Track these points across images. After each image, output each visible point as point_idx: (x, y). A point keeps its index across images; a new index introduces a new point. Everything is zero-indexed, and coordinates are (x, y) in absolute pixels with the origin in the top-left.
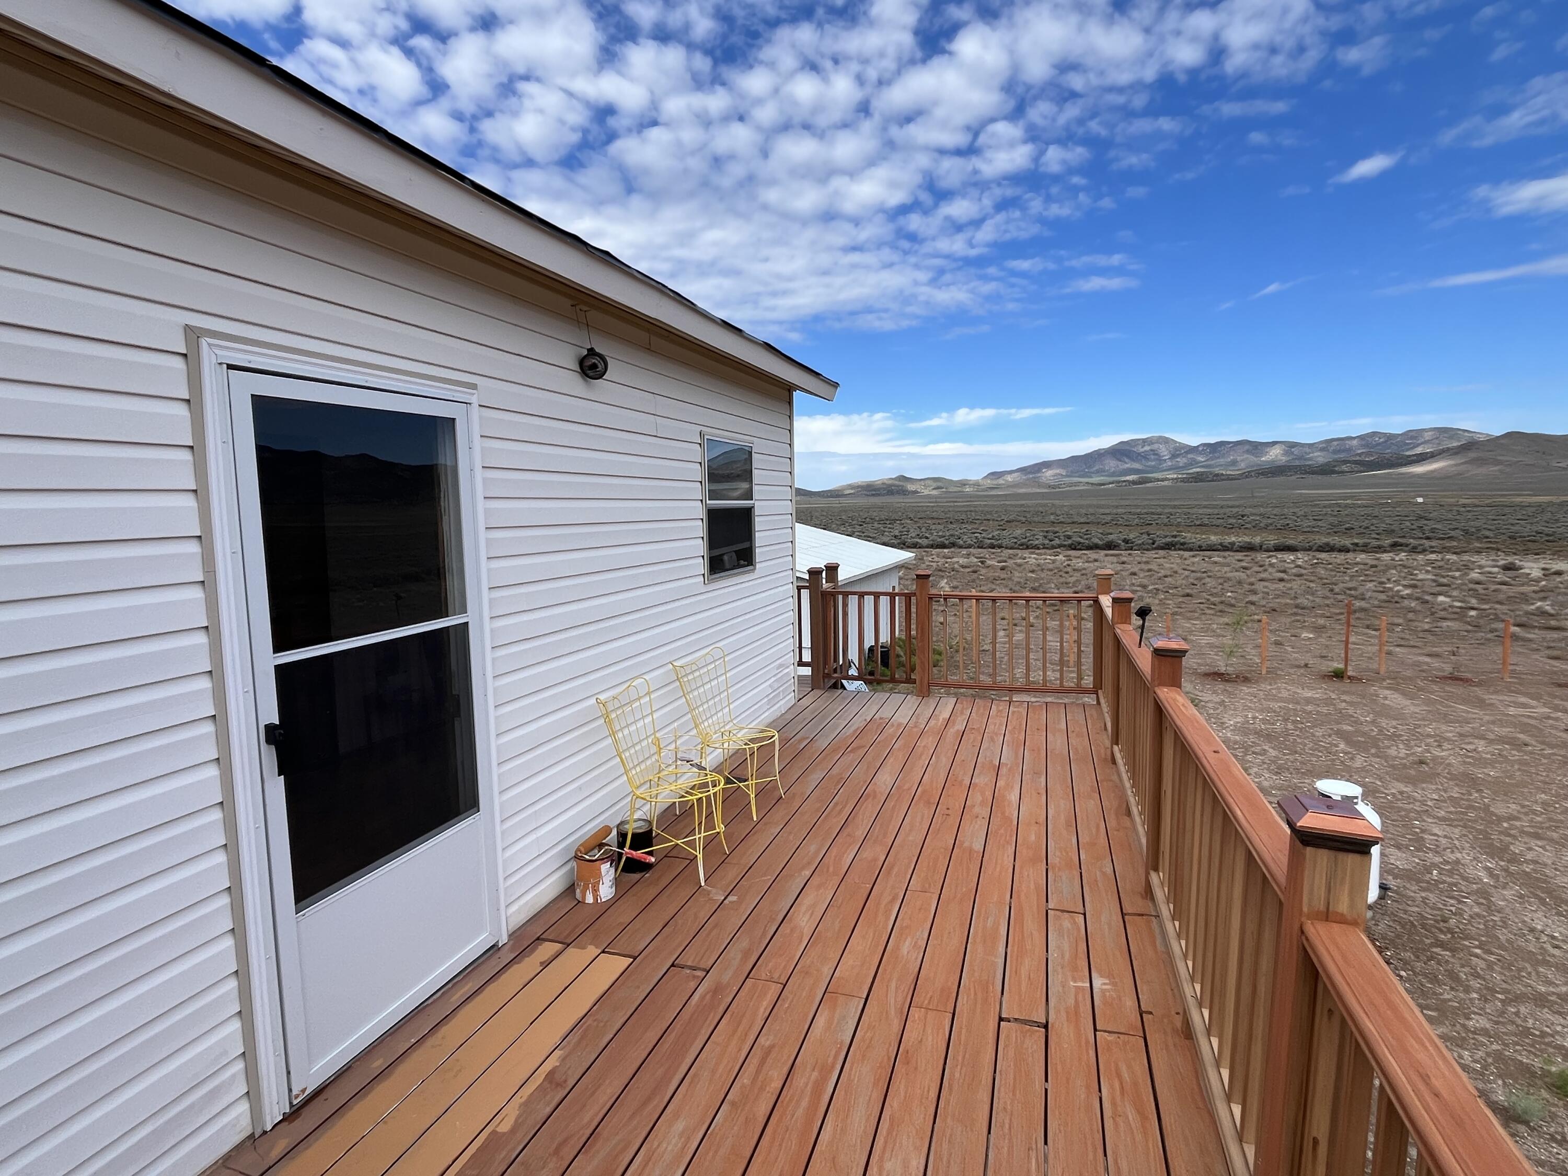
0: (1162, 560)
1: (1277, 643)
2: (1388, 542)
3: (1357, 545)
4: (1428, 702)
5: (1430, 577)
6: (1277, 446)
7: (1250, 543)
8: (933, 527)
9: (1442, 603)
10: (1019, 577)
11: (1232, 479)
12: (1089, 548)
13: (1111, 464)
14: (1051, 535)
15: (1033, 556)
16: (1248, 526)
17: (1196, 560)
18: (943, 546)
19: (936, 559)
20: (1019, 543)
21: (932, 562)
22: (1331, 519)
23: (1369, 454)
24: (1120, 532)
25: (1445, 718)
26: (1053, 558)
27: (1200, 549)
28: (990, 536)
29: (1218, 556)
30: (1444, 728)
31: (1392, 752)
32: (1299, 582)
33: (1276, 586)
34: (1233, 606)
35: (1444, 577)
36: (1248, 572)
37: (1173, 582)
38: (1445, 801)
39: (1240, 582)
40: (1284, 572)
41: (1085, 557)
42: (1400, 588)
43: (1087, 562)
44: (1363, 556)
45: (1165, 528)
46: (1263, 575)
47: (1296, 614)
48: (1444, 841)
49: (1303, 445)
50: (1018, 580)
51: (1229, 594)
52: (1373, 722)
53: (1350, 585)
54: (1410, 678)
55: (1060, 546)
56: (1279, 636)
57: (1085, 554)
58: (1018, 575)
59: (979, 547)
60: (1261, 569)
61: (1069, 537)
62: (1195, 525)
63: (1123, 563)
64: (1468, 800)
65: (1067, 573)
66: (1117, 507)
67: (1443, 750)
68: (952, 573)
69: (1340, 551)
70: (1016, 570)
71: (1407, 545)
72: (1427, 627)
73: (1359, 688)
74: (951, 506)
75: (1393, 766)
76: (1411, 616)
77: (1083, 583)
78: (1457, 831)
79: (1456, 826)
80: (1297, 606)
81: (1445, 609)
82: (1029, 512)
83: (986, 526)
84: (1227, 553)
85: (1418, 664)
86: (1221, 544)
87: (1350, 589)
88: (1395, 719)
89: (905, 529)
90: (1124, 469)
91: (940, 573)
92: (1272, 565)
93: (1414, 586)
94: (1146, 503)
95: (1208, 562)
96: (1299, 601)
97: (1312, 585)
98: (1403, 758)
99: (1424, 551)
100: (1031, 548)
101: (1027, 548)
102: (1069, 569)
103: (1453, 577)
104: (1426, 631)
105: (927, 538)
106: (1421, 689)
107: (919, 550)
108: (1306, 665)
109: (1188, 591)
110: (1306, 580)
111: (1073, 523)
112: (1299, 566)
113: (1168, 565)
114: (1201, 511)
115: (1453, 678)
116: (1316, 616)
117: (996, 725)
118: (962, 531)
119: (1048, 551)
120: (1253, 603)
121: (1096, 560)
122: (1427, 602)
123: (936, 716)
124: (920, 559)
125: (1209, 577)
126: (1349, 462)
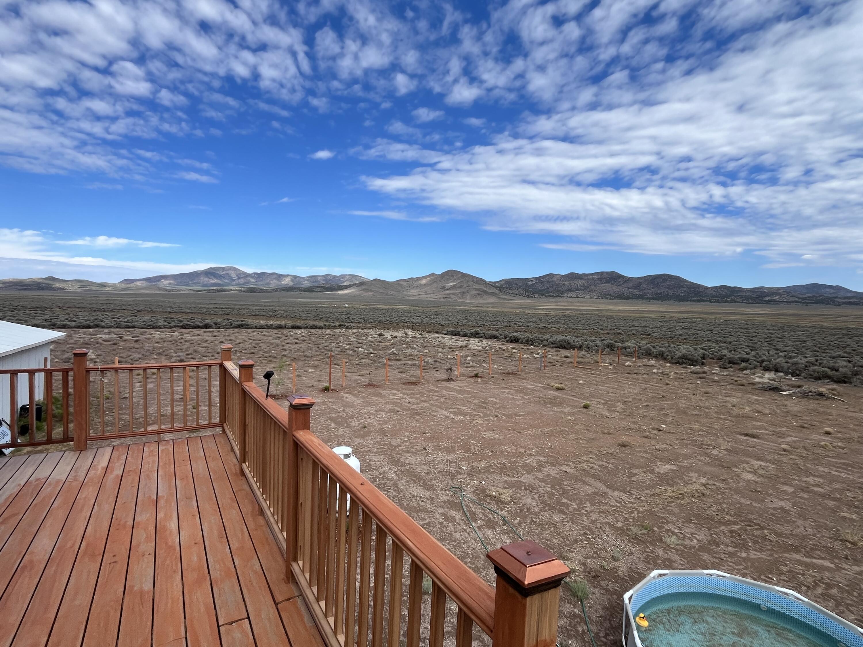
0: (237, 334)
1: (299, 376)
2: (337, 324)
3: (325, 325)
4: (363, 398)
5: (355, 340)
6: (289, 277)
7: (280, 325)
8: (80, 314)
9: (361, 351)
10: (148, 347)
11: (269, 292)
12: (194, 327)
13: (204, 279)
14: (169, 320)
15: (158, 333)
16: (278, 316)
17: (255, 333)
18: (89, 327)
19: (83, 336)
20: (147, 324)
21: (80, 338)
22: (314, 313)
23: (327, 283)
24: (212, 318)
25: (369, 404)
26: (171, 334)
27: (256, 328)
28: (126, 320)
29: (266, 332)
30: (370, 408)
31: (353, 424)
32: (304, 344)
33: (295, 346)
34: (275, 357)
35: (360, 340)
36: (281, 339)
37: (244, 346)
38: (375, 444)
39: (277, 345)
40: (297, 339)
41: (192, 333)
42: (345, 345)
43: (193, 336)
44: (329, 331)
45: (237, 316)
46: (288, 341)
47: (305, 360)
48: (378, 463)
49: (300, 277)
50: (148, 348)
51: (273, 352)
52: (344, 410)
53: (326, 345)
54: (354, 387)
55: (175, 327)
56: (299, 372)
57: (192, 331)
58: (147, 345)
59: (117, 327)
60: (287, 338)
61: (181, 321)
62: (252, 315)
63: (215, 336)
64: (383, 441)
65: (181, 343)
66: (209, 304)
67: (371, 419)
68: (97, 345)
69: (319, 328)
70: (146, 342)
71: (345, 326)
72: (357, 362)
73: (334, 394)
74: (94, 300)
75: (354, 431)
76: (350, 358)
77: (191, 348)
78: (382, 457)
79: (381, 455)
80: (305, 356)
81: (362, 354)
82: (153, 305)
83: (122, 313)
84: (269, 330)
85: (356, 380)
86: (266, 325)
87: (326, 346)
88: (352, 408)
89: (55, 315)
90: (212, 283)
91: (86, 346)
92: (291, 336)
93: (350, 344)
94: (225, 302)
95: (261, 335)
96: (306, 354)
97: (310, 345)
98: (357, 426)
99: (351, 328)
100: (156, 328)
101: (153, 328)
102: (182, 341)
103: (363, 340)
104: (357, 364)
105: (75, 321)
106: (359, 392)
107: (68, 329)
108: (313, 386)
109: (252, 351)
110: (307, 343)
111: (183, 313)
112: (303, 336)
113: (240, 337)
114: (255, 308)
115: (370, 385)
116: (313, 361)
117: (150, 462)
118: (103, 317)
119: (167, 330)
120: (285, 356)
121: (199, 335)
122: (355, 351)
123: (95, 466)
124: (69, 336)
125: (262, 343)
126: (319, 287)
